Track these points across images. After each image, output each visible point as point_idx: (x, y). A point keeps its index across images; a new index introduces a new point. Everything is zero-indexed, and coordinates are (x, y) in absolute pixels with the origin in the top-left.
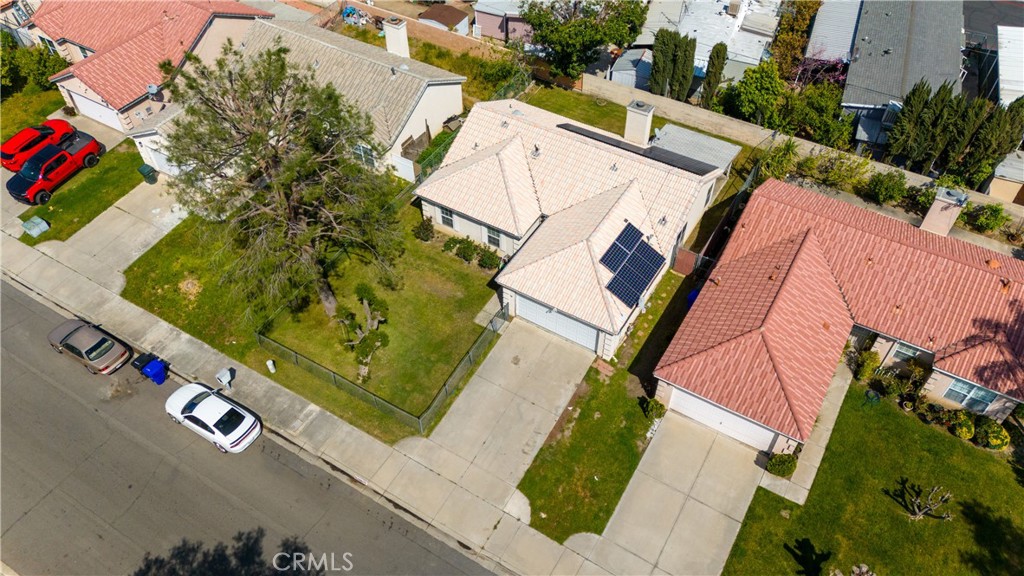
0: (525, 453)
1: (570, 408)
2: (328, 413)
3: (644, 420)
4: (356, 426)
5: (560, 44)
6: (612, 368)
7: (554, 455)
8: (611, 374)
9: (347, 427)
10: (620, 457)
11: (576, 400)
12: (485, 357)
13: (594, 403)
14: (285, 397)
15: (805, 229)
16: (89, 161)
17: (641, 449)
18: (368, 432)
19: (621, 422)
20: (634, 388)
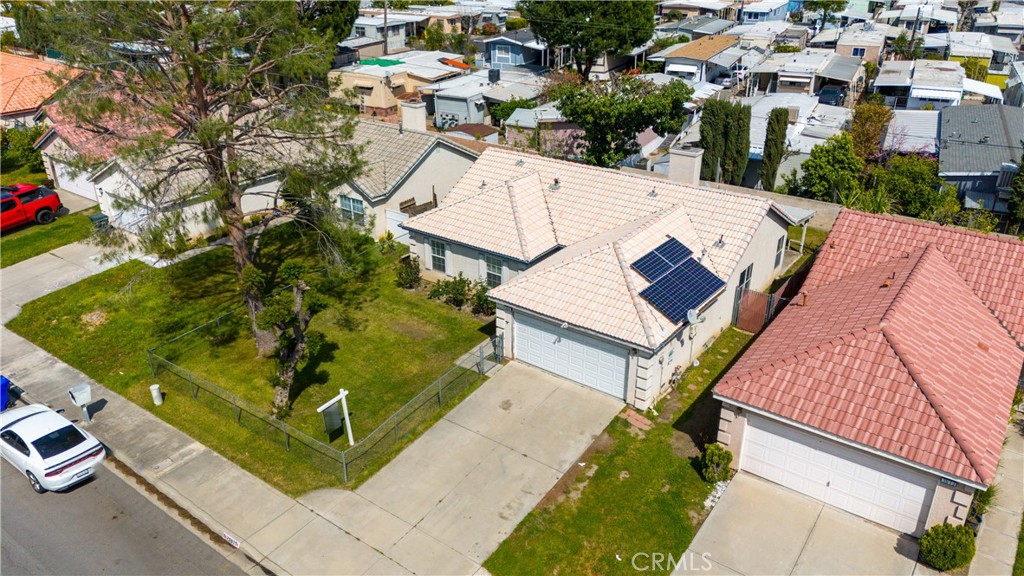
0: (503, 517)
1: (582, 464)
2: (216, 454)
3: (701, 484)
4: (250, 471)
5: (592, 113)
6: (649, 422)
7: (551, 522)
8: (647, 428)
9: (236, 471)
10: (660, 530)
11: (591, 455)
12: (461, 400)
13: (619, 460)
14: (162, 432)
15: (923, 245)
16: (42, 217)
17: (695, 522)
18: (264, 479)
19: (663, 486)
20: (684, 447)
